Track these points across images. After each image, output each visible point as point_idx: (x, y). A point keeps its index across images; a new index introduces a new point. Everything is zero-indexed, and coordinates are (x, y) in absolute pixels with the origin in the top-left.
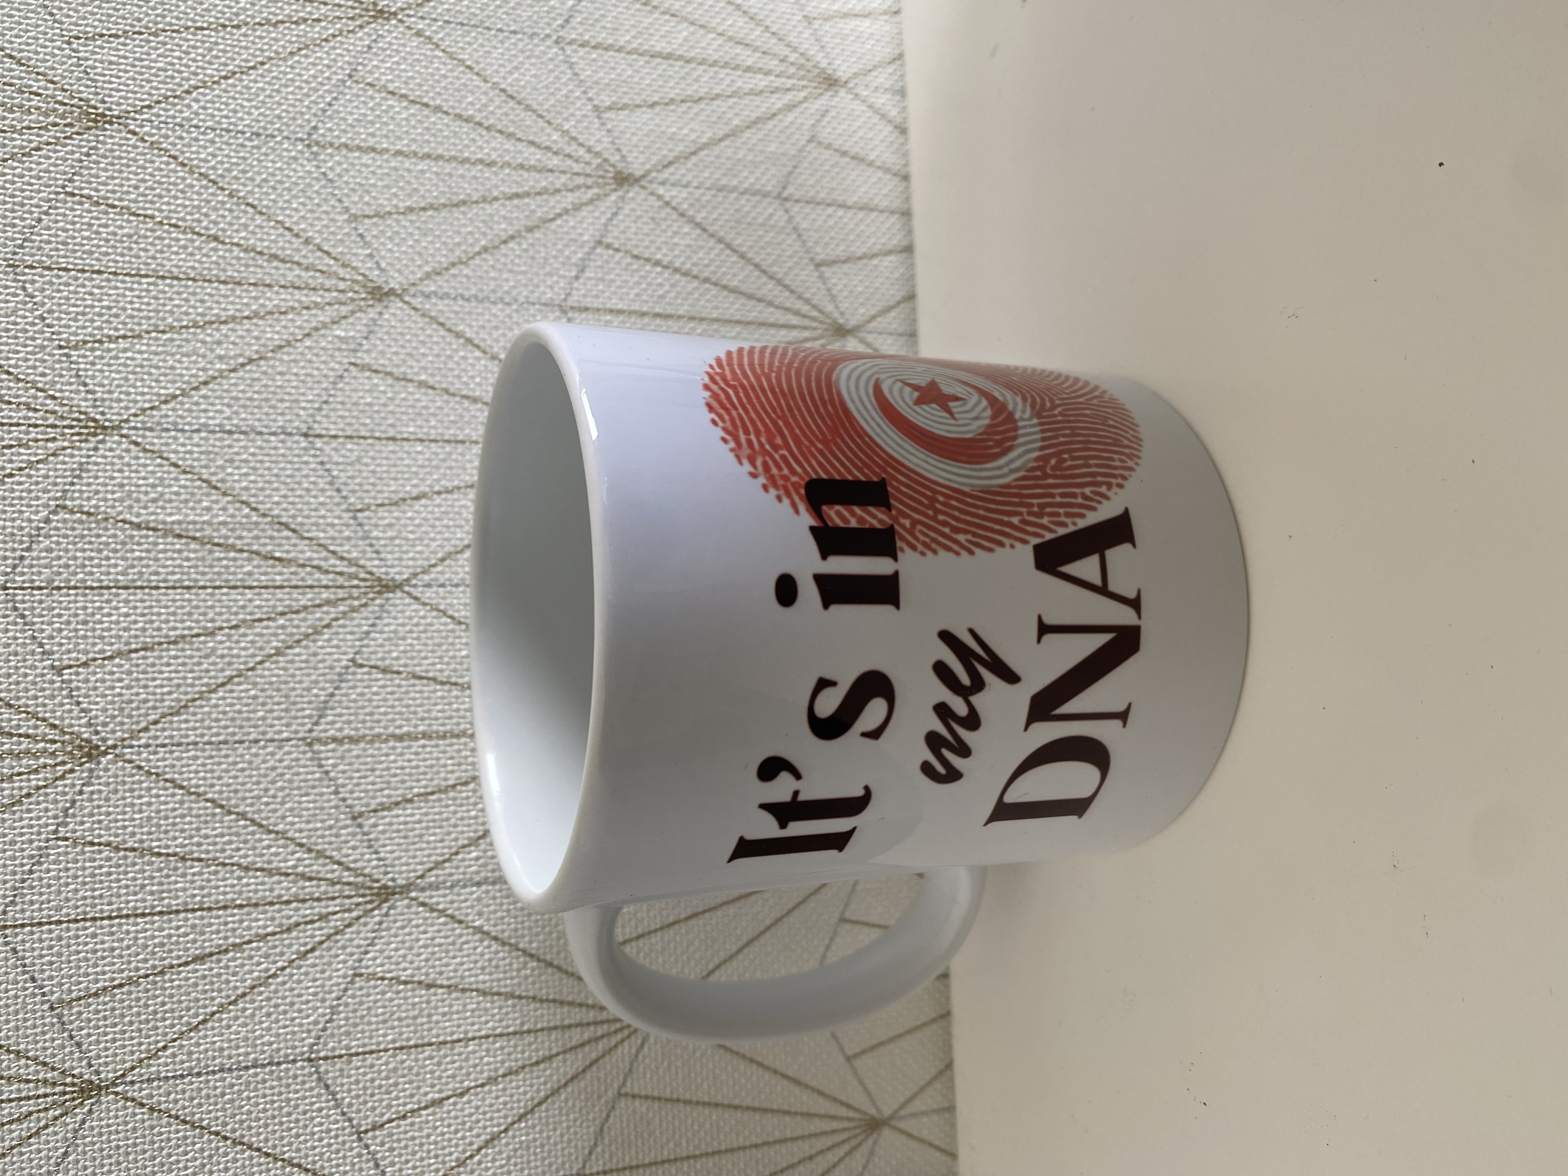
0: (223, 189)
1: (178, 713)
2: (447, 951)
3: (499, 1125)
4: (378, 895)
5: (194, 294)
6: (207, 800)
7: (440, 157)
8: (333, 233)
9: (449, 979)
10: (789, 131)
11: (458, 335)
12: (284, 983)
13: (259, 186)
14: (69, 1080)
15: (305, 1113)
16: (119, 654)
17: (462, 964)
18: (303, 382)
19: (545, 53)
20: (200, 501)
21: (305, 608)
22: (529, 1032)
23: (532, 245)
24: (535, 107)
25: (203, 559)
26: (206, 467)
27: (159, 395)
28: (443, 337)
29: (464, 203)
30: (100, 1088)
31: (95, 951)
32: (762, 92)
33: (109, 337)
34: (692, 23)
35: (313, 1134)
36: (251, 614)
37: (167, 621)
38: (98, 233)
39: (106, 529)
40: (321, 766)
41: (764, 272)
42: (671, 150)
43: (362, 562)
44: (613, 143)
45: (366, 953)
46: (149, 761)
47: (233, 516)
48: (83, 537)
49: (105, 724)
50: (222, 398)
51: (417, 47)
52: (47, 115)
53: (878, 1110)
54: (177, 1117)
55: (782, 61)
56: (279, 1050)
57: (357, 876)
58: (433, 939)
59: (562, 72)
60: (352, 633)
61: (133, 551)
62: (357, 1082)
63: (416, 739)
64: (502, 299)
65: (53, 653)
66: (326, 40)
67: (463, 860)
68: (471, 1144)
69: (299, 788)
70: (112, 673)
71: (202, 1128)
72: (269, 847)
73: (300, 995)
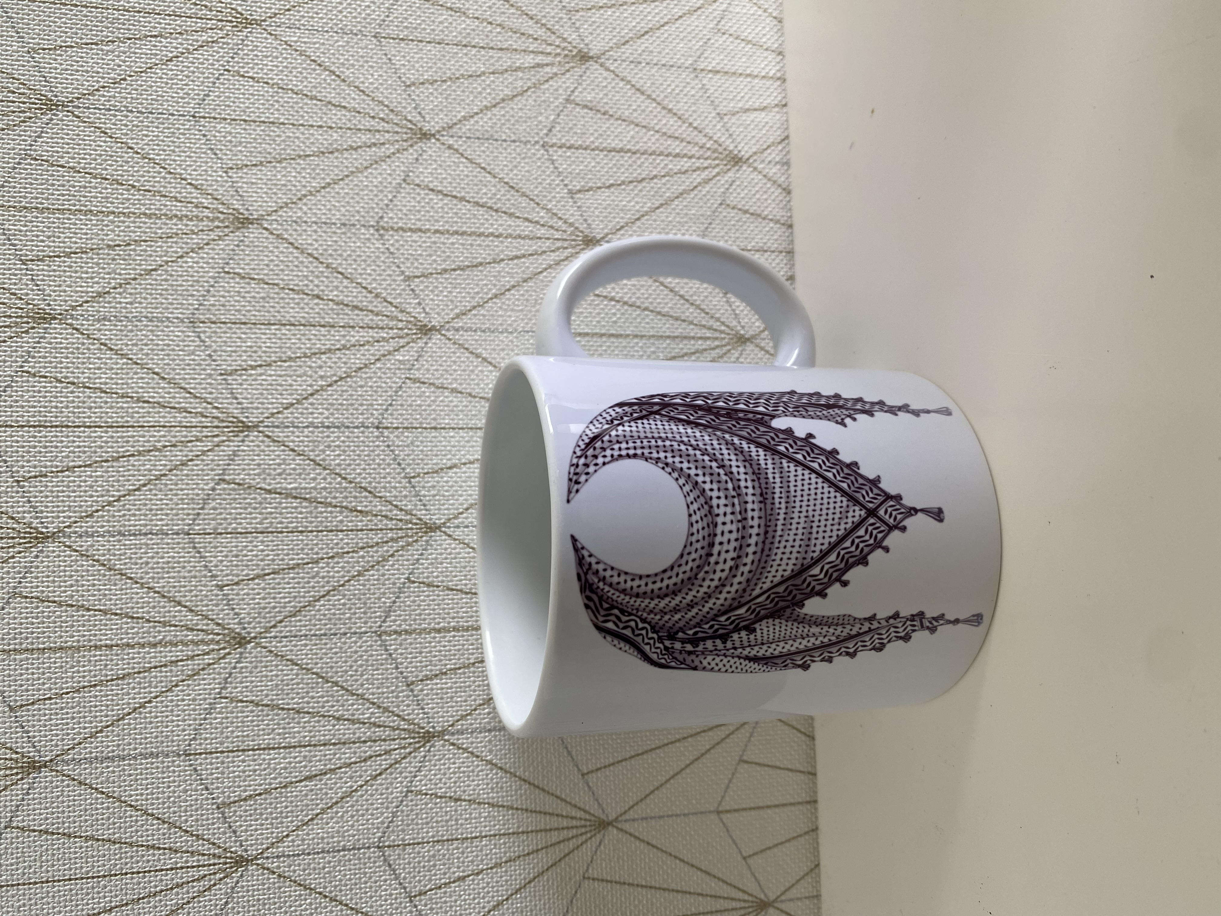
0: (322, 263)
1: (294, 615)
2: (469, 777)
3: (502, 896)
4: (423, 737)
5: (304, 335)
6: (313, 673)
7: (464, 233)
8: (394, 289)
9: (469, 795)
10: (705, 199)
11: (478, 356)
12: (362, 796)
13: (346, 260)
14: (228, 855)
15: (376, 882)
16: (258, 576)
17: (478, 785)
18: (376, 392)
19: (534, 154)
20: (309, 474)
21: (377, 543)
22: (523, 832)
23: (527, 291)
24: (528, 193)
25: (311, 512)
26: (313, 451)
27: (282, 404)
28: (468, 358)
29: (481, 264)
30: (247, 861)
31: (244, 772)
32: (687, 171)
33: (251, 366)
34: (637, 125)
35: (381, 896)
36: (342, 548)
37: (288, 555)
38: (244, 297)
39: (250, 494)
40: (387, 650)
41: (687, 300)
42: (622, 218)
43: (414, 512)
44: (582, 215)
45: (415, 776)
46: (276, 647)
47: (330, 483)
48: (235, 499)
49: (249, 623)
50: (322, 404)
51: (449, 157)
52: (212, 221)
53: (766, 895)
54: (295, 882)
55: (701, 147)
56: (359, 840)
57: (410, 725)
58: (459, 768)
59: (548, 167)
60: (408, 560)
61: (266, 508)
62: (409, 863)
63: (449, 632)
64: (506, 330)
65: (217, 576)
66: (389, 157)
67: (480, 714)
68: (484, 907)
69: (372, 665)
70: (254, 589)
71: (311, 889)
72: (353, 705)
73: (372, 804)
